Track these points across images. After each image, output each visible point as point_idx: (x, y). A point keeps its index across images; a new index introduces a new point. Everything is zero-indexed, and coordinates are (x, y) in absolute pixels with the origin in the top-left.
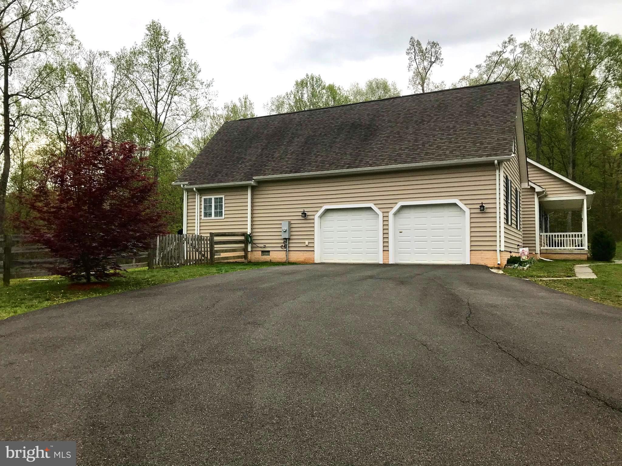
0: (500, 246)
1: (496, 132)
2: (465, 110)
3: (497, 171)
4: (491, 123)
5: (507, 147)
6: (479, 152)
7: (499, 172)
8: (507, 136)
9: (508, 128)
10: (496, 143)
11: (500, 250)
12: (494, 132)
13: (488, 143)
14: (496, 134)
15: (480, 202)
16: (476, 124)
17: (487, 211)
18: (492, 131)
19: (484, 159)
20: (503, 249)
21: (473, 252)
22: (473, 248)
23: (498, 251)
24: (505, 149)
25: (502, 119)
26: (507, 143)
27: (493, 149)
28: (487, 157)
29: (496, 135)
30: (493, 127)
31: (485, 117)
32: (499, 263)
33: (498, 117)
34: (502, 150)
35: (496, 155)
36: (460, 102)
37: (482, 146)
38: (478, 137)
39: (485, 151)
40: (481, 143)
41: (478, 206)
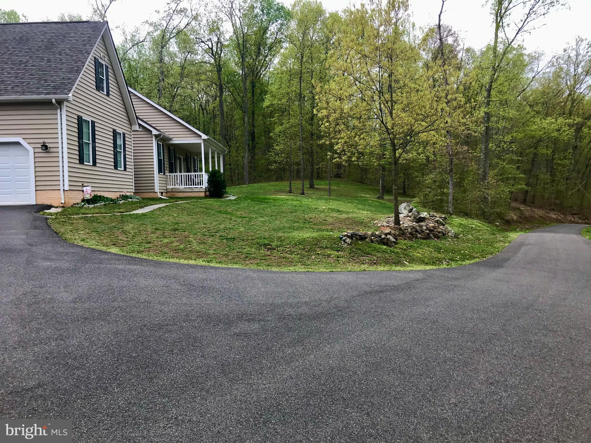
0: (64, 185)
1: (65, 70)
2: (44, 45)
3: (59, 111)
4: (64, 61)
5: (68, 87)
6: (40, 90)
7: (61, 111)
8: (73, 75)
9: (77, 68)
10: (60, 81)
11: (64, 190)
12: (62, 71)
13: (52, 82)
14: (63, 72)
15: (41, 141)
16: (49, 61)
17: (50, 151)
18: (62, 69)
19: (42, 97)
20: (67, 188)
21: (38, 192)
22: (38, 188)
23: (62, 190)
24: (65, 89)
25: (75, 58)
26: (69, 83)
27: (54, 88)
28: (46, 95)
29: (63, 74)
30: (63, 65)
31: (60, 55)
32: (63, 202)
33: (72, 56)
34: (63, 89)
35: (54, 93)
36: (42, 37)
37: (46, 84)
38: (45, 74)
39: (46, 89)
40: (46, 81)
41: (39, 146)
